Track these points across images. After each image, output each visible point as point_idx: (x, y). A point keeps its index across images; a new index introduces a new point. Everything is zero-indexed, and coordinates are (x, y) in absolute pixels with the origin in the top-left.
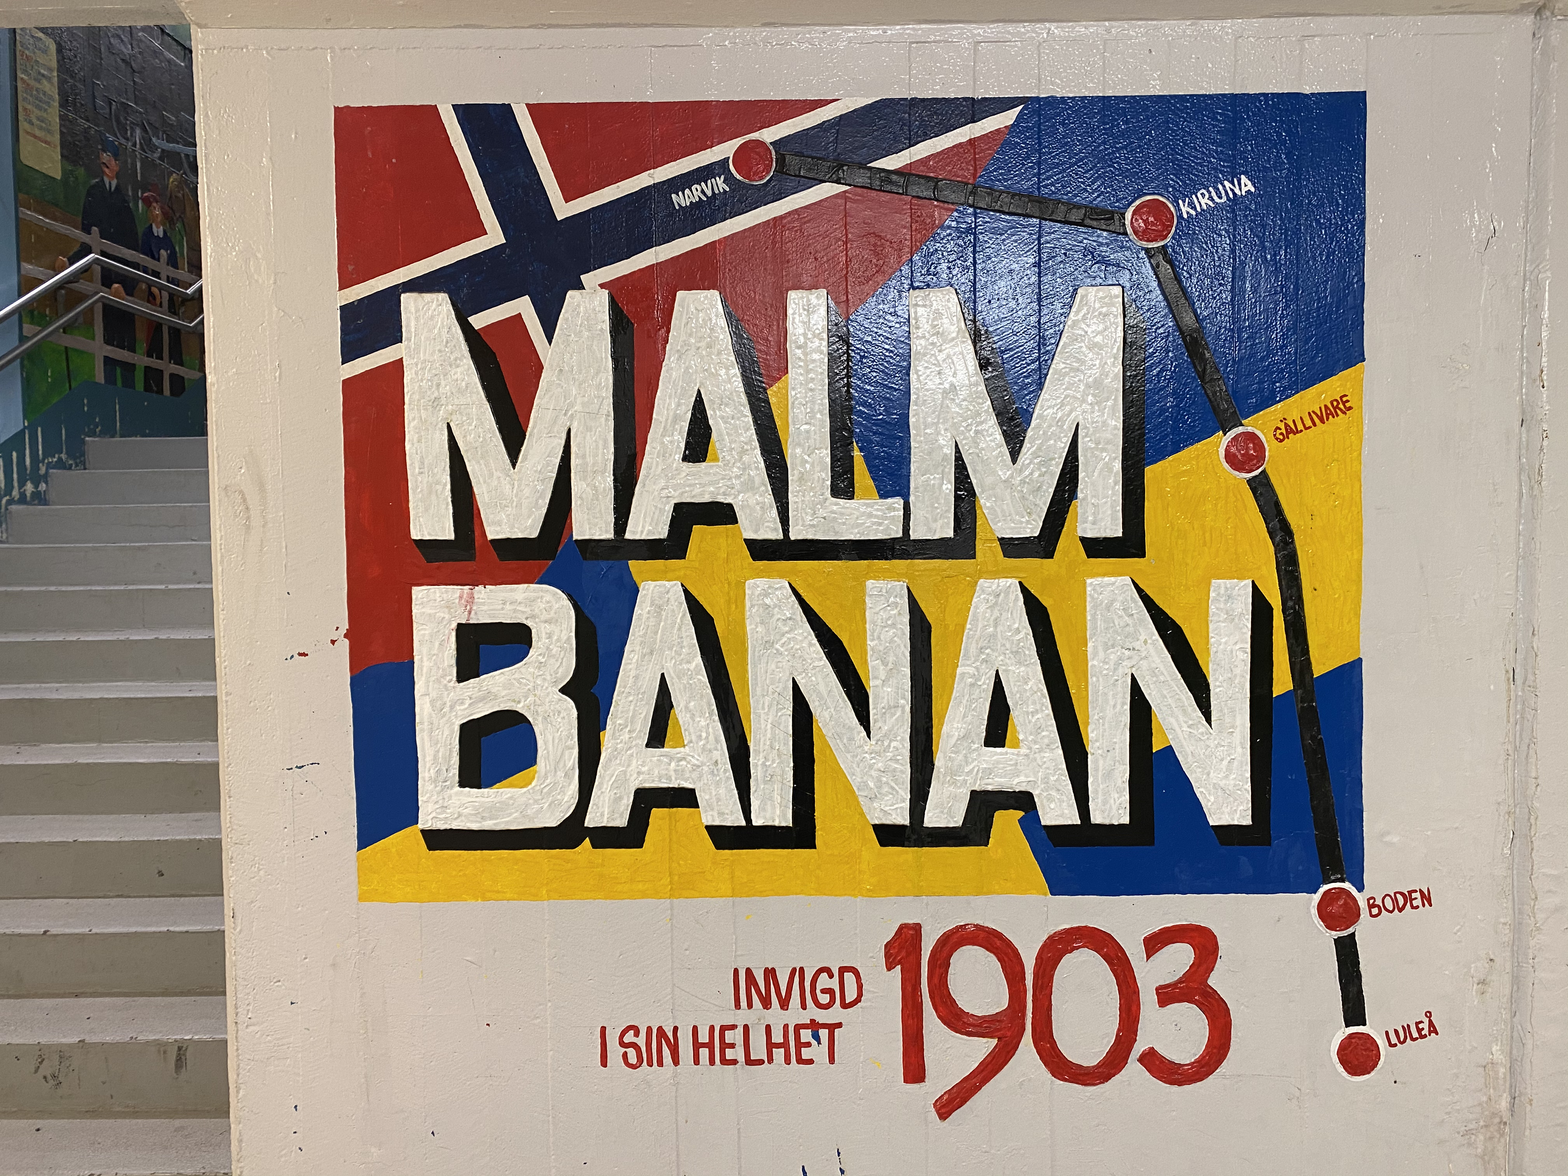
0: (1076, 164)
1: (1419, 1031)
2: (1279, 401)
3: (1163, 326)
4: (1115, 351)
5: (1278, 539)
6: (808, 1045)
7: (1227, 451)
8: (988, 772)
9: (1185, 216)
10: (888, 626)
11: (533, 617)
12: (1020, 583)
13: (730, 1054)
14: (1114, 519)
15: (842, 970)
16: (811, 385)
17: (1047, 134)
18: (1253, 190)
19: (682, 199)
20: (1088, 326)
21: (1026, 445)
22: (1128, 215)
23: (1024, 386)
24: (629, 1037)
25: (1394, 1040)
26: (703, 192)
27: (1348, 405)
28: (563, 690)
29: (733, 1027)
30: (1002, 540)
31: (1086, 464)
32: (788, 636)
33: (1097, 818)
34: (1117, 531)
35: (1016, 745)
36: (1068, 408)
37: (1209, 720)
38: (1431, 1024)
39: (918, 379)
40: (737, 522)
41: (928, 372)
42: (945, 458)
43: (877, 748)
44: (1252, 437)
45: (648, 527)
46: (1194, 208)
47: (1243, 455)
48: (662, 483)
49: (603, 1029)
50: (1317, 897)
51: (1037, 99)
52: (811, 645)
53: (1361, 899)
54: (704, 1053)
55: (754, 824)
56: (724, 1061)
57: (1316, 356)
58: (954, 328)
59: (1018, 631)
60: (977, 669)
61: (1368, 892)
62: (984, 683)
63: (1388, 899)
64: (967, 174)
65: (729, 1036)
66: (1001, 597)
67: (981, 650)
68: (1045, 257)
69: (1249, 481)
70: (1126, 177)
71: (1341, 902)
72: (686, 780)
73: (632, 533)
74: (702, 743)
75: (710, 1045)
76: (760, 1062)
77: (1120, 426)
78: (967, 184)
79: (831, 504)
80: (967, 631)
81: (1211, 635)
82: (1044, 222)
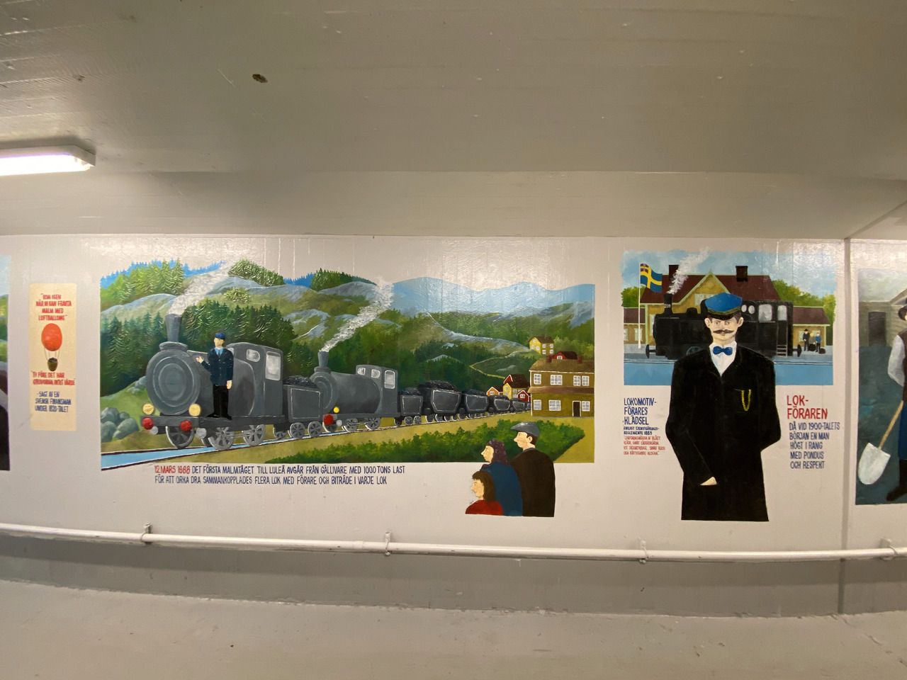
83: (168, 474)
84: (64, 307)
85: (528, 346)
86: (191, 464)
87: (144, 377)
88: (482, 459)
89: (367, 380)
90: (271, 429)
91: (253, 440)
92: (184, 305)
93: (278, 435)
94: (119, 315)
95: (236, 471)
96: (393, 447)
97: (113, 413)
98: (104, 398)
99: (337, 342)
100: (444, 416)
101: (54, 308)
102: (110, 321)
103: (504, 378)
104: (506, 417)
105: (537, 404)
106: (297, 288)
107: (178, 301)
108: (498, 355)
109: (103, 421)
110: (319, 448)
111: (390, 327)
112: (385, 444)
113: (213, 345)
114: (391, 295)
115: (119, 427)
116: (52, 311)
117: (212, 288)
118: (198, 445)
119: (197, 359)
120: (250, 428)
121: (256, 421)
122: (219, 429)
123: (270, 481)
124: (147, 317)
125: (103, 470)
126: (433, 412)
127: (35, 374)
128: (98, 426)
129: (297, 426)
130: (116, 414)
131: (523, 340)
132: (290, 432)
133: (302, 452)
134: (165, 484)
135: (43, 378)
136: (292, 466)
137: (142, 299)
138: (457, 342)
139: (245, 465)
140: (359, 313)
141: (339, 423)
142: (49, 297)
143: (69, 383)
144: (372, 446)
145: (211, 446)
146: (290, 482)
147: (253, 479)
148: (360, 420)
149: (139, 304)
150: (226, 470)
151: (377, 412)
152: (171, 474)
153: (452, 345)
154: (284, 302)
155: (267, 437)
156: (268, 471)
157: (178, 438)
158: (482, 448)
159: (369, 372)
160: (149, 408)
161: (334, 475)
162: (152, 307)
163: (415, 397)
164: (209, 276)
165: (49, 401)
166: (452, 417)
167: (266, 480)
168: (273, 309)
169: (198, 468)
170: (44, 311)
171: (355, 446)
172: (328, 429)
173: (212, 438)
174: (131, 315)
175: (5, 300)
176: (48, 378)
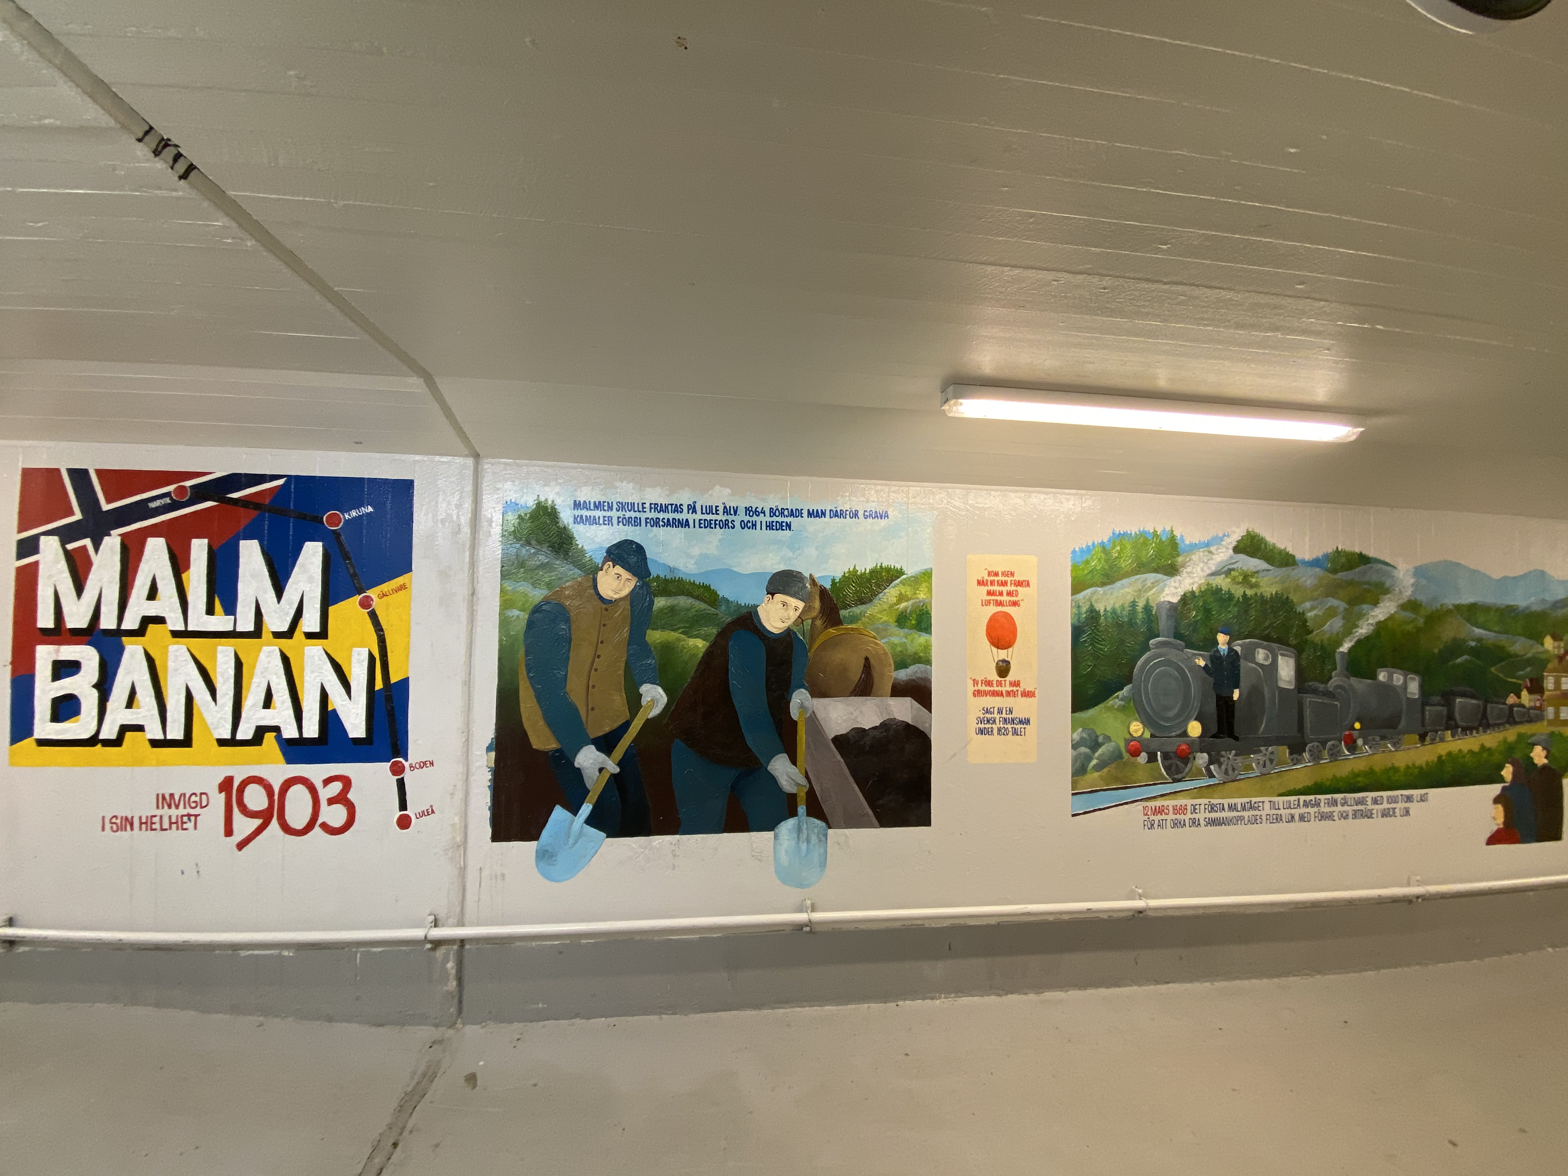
1: (428, 812)
2: (380, 585)
4: (319, 565)
5: (379, 634)
6: (186, 823)
7: (360, 602)
8: (263, 718)
9: (347, 519)
10: (225, 664)
11: (82, 658)
12: (279, 648)
13: (154, 826)
14: (316, 626)
15: (201, 794)
16: (200, 574)
18: (373, 511)
19: (153, 505)
21: (284, 597)
22: (324, 518)
23: (284, 575)
24: (114, 820)
25: (418, 816)
26: (160, 503)
27: (406, 587)
28: (93, 686)
29: (155, 816)
30: (273, 632)
31: (306, 606)
32: (186, 668)
33: (305, 735)
34: (318, 630)
35: (275, 708)
37: (350, 698)
38: (433, 808)
40: (166, 624)
42: (251, 602)
43: (219, 710)
44: (368, 597)
45: (131, 625)
46: (350, 517)
47: (365, 603)
48: (137, 608)
49: (102, 818)
50: (389, 764)
51: (292, 476)
52: (195, 670)
53: (406, 764)
54: (144, 826)
55: (168, 738)
56: (152, 829)
58: (257, 551)
59: (277, 666)
60: (261, 680)
61: (410, 761)
62: (265, 687)
63: (417, 764)
65: (154, 820)
66: (271, 653)
67: (262, 673)
69: (368, 613)
71: (399, 765)
72: (141, 721)
73: (123, 627)
74: (147, 707)
75: (146, 823)
76: (166, 830)
77: (320, 592)
79: (206, 618)
80: (257, 666)
81: (352, 668)
83: (1159, 817)
84: (1019, 589)
85: (1542, 644)
86: (1188, 802)
87: (1130, 686)
88: (1501, 780)
89: (1388, 688)
90: (1284, 751)
91: (1264, 766)
92: (1179, 590)
93: (1292, 760)
94: (1097, 601)
95: (1244, 809)
96: (1416, 770)
97: (1089, 736)
98: (1077, 715)
99: (1357, 638)
100: (1468, 730)
101: (1004, 589)
102: (1084, 609)
103: (1521, 682)
104: (1524, 729)
105: (1550, 711)
106: (1310, 571)
107: (1173, 584)
108: (1517, 656)
109: (1075, 747)
110: (1338, 775)
111: (1412, 621)
112: (1408, 767)
113: (1216, 643)
114: (1412, 581)
115: (1097, 754)
116: (1001, 594)
117: (1213, 569)
118: (1198, 775)
119: (1197, 660)
120: (1260, 751)
121: (1268, 742)
122: (1223, 753)
123: (1284, 819)
124: (1134, 604)
125: (1073, 815)
126: (1457, 726)
127: (975, 682)
128: (1068, 754)
129: (1315, 747)
130: (1093, 738)
131: (1539, 638)
132: (1306, 755)
133: (1319, 781)
134: (1157, 831)
135: (988, 688)
136: (1308, 798)
137: (1125, 581)
138: (1479, 640)
139: (1254, 800)
140: (1378, 603)
141: (1360, 742)
142: (996, 574)
143: (1027, 694)
144: (1395, 769)
145: (1214, 777)
146: (1306, 819)
147: (1264, 818)
148: (1383, 738)
149: (1123, 587)
150: (1232, 808)
151: (1400, 727)
152: (1164, 817)
153: (1473, 644)
154: (1298, 588)
155: (1281, 763)
156: (1281, 807)
157: (1173, 768)
158: (1502, 767)
159: (1390, 677)
160: (1137, 728)
161: (1355, 808)
162: (1140, 590)
163: (1439, 708)
164: (1210, 552)
165: (997, 721)
166: (1474, 731)
167: (1279, 819)
168: (1284, 597)
169: (1197, 807)
170: (989, 593)
171: (1377, 769)
172: (1348, 750)
173: (1216, 765)
174: (1112, 602)
175: (927, 575)
176: (996, 688)
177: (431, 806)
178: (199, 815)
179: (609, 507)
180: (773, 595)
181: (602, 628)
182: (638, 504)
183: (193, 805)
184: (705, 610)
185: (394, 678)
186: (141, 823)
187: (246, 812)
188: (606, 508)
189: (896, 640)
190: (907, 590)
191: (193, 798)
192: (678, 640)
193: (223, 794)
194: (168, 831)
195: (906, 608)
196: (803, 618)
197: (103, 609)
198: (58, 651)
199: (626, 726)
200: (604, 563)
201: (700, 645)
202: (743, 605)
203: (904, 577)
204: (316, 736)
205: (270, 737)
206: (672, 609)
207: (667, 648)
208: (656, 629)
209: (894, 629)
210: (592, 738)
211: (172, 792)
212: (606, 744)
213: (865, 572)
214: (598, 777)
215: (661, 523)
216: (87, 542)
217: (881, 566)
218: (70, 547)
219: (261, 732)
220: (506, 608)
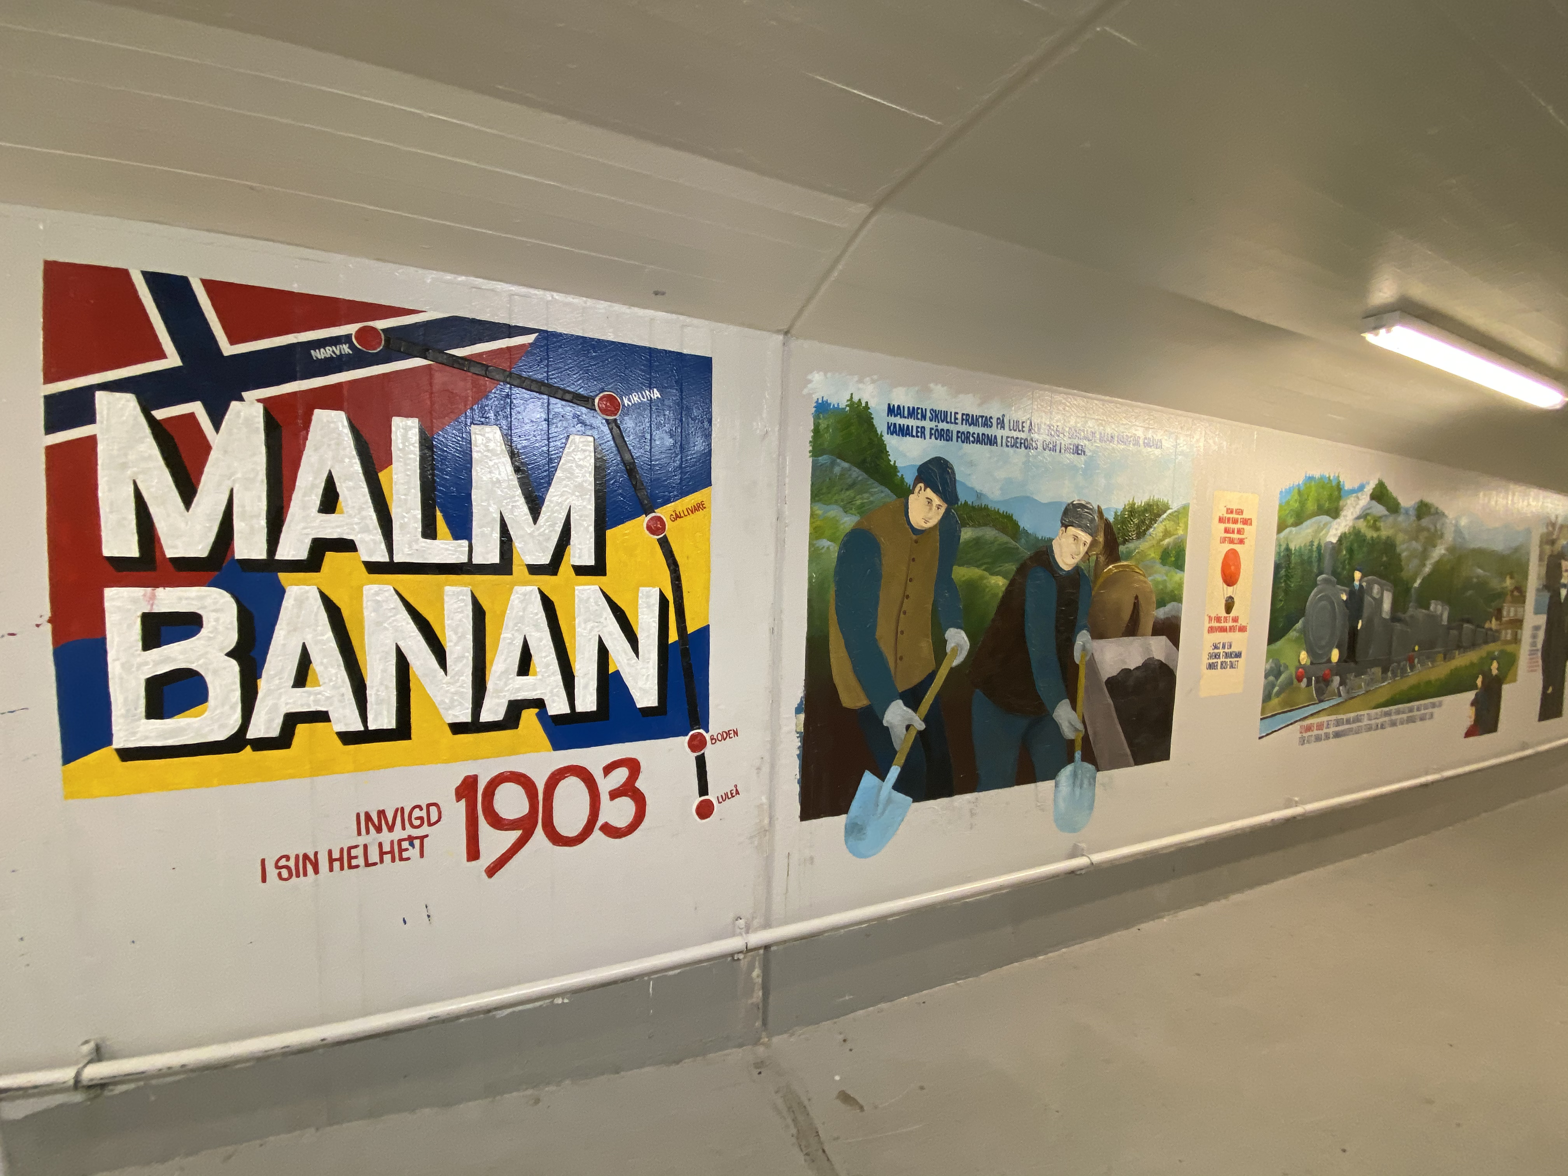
0: (568, 369)
1: (732, 794)
2: (673, 502)
3: (615, 459)
4: (590, 470)
5: (672, 568)
6: (407, 850)
7: (647, 525)
8: (518, 690)
9: (626, 405)
10: (458, 612)
11: (204, 608)
12: (539, 589)
13: (354, 862)
14: (590, 556)
15: (429, 806)
16: (408, 473)
17: (551, 351)
18: (660, 397)
19: (320, 354)
20: (575, 455)
21: (542, 515)
22: (597, 401)
23: (541, 484)
24: (283, 862)
25: (721, 800)
26: (333, 352)
27: (704, 506)
28: (230, 654)
29: (356, 847)
30: (528, 566)
31: (575, 527)
32: (393, 618)
33: (579, 709)
34: (592, 562)
35: (535, 674)
36: (564, 498)
37: (637, 655)
38: (737, 790)
39: (477, 475)
40: (357, 551)
41: (483, 471)
42: (494, 519)
43: (452, 681)
44: (660, 519)
45: (292, 552)
46: (631, 401)
47: (655, 527)
48: (302, 525)
49: (263, 861)
50: (689, 738)
51: (546, 332)
52: (408, 623)
53: (707, 737)
54: (337, 865)
55: (370, 728)
56: (350, 867)
57: (689, 482)
58: (499, 449)
59: (537, 614)
60: (513, 635)
61: (711, 733)
62: (517, 642)
63: (719, 735)
64: (505, 365)
65: (354, 852)
66: (527, 597)
67: (516, 625)
68: (551, 416)
69: (658, 540)
70: (595, 380)
71: (699, 738)
72: (321, 706)
73: (280, 555)
74: (331, 684)
75: (341, 859)
76: (375, 864)
77: (593, 508)
78: (505, 371)
79: (422, 542)
80: (507, 614)
81: (639, 614)
82: (550, 398)
83: (1309, 734)
84: (1245, 527)
86: (1325, 719)
87: (1303, 618)
88: (1476, 687)
89: (1434, 617)
90: (1379, 672)
91: (1368, 685)
92: (1338, 532)
93: (1382, 678)
94: (1291, 540)
95: (1354, 721)
96: (1439, 682)
97: (1276, 665)
98: (1270, 646)
99: (1423, 576)
100: (1466, 649)
101: (1236, 527)
102: (1283, 548)
103: (1494, 611)
104: (1491, 647)
105: (1502, 633)
106: (1407, 517)
107: (1335, 526)
108: (1495, 591)
109: (1266, 677)
110: (1403, 689)
111: (1450, 562)
112: (1436, 680)
113: (1354, 580)
114: (1454, 529)
115: (1279, 682)
116: (1233, 531)
117: (1358, 513)
118: (1333, 695)
119: (1342, 595)
120: (1367, 672)
121: (1371, 665)
122: (1348, 675)
123: (1373, 728)
124: (1311, 543)
125: (1260, 738)
126: (1462, 646)
127: (1210, 619)
128: (1262, 683)
129: (1394, 667)
130: (1278, 667)
131: (1505, 577)
132: (1389, 674)
133: (1393, 695)
134: (1307, 746)
135: (1218, 624)
136: (1386, 709)
137: (1308, 522)
138: (1478, 577)
139: (1360, 714)
140: (1436, 547)
141: (1416, 661)
142: (1232, 512)
143: (1242, 629)
144: (1429, 683)
145: (1341, 696)
146: (1384, 727)
147: (1363, 728)
148: (1428, 657)
149: (1307, 527)
151: (1436, 648)
152: (1311, 733)
153: (1475, 580)
154: (1399, 532)
155: (1377, 681)
156: (1373, 718)
157: (1320, 691)
158: (1478, 678)
159: (1436, 607)
160: (1303, 657)
161: (1408, 715)
162: (1316, 531)
163: (1455, 632)
164: (1358, 498)
165: (1221, 655)
166: (1468, 650)
167: (1370, 728)
168: (1392, 540)
169: (1330, 723)
171: (1421, 683)
172: (1410, 668)
173: (1343, 686)
174: (1299, 541)
175: (1184, 510)
176: (1223, 624)
177: (736, 786)
178: (427, 836)
179: (922, 416)
180: (1066, 527)
181: (912, 563)
182: (951, 413)
183: (417, 822)
184: (1007, 543)
185: (692, 627)
186: (331, 861)
187: (498, 823)
188: (919, 416)
189: (1159, 578)
190: (1169, 525)
191: (417, 813)
192: (982, 578)
193: (463, 802)
194: (379, 865)
195: (1169, 544)
196: (1090, 554)
197: (238, 525)
198: (153, 597)
199: (931, 677)
200: (915, 486)
201: (1001, 584)
202: (1040, 538)
203: (1169, 512)
204: (594, 708)
205: (529, 716)
206: (977, 542)
207: (973, 586)
208: (962, 565)
209: (1158, 566)
210: (900, 692)
211: (381, 809)
212: (912, 699)
213: (1141, 505)
214: (906, 735)
215: (971, 439)
216: (197, 408)
217: (1153, 500)
218: (160, 414)
219: (515, 709)
220: (817, 538)
